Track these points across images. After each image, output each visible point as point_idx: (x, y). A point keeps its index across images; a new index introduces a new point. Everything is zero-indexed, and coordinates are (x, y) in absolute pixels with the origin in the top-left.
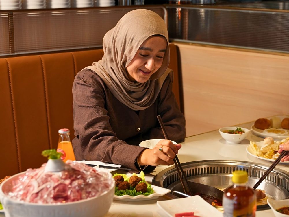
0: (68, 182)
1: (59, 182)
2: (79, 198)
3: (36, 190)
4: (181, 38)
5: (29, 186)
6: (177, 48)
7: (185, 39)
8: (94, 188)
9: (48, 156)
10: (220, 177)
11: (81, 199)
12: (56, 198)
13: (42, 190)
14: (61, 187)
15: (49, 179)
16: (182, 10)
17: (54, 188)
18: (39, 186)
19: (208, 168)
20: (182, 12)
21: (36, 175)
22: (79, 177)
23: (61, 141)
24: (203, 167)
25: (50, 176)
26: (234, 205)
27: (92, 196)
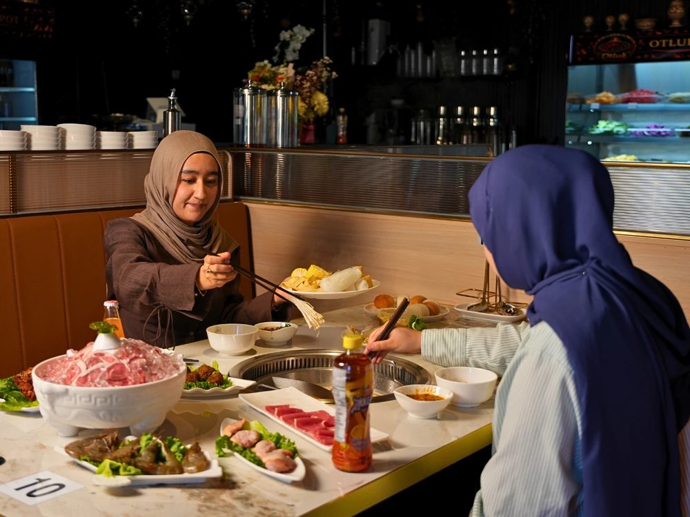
0: (125, 361)
1: (115, 362)
2: (142, 381)
3: (84, 373)
4: (252, 195)
5: (73, 369)
6: (247, 208)
7: (258, 196)
8: (160, 369)
9: (98, 330)
10: (318, 372)
11: (145, 382)
12: (111, 381)
13: (92, 372)
14: (118, 368)
15: (101, 358)
16: (253, 155)
17: (109, 369)
18: (87, 368)
19: (297, 360)
20: (253, 158)
21: (81, 356)
22: (141, 356)
23: (108, 317)
24: (291, 359)
25: (102, 355)
26: (347, 375)
27: (159, 379)
